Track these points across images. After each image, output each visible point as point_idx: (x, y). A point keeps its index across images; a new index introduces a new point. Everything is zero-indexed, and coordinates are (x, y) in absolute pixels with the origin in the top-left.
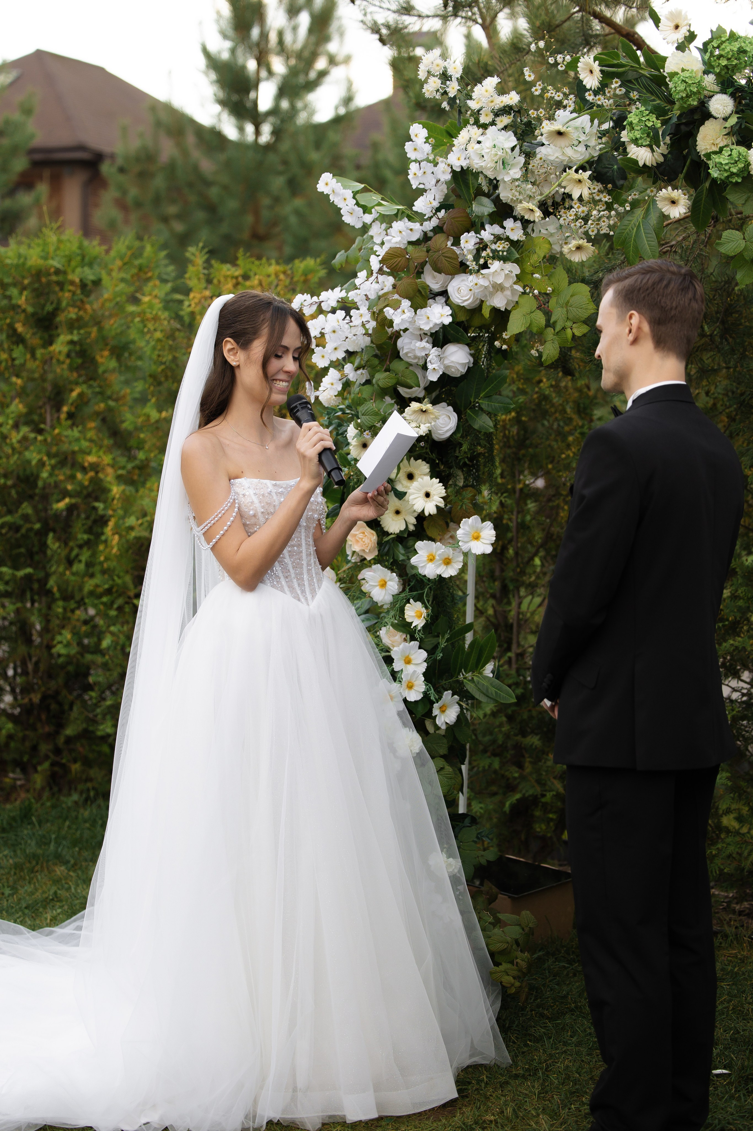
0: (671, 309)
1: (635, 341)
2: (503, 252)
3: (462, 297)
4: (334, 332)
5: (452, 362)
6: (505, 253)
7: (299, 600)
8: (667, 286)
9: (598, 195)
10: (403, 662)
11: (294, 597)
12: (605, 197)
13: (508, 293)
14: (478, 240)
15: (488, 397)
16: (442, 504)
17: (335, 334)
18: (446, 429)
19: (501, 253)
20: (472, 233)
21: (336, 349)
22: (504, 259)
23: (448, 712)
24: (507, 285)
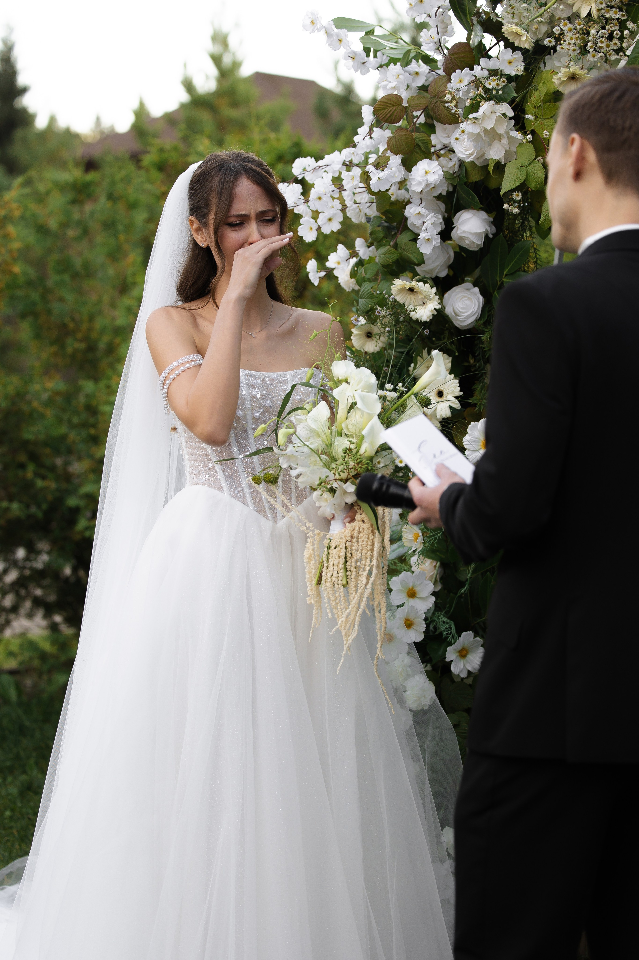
0: (623, 129)
1: (578, 175)
2: (498, 91)
3: (467, 150)
4: (320, 198)
5: (464, 232)
6: (500, 92)
7: (266, 516)
8: (619, 98)
9: (608, 12)
10: (404, 595)
11: (259, 512)
12: (616, 14)
13: (505, 141)
14: (473, 78)
15: (511, 274)
16: (457, 405)
17: (321, 202)
18: (466, 314)
19: (494, 92)
20: (466, 70)
21: (330, 220)
22: (499, 100)
23: (470, 657)
24: (501, 131)
